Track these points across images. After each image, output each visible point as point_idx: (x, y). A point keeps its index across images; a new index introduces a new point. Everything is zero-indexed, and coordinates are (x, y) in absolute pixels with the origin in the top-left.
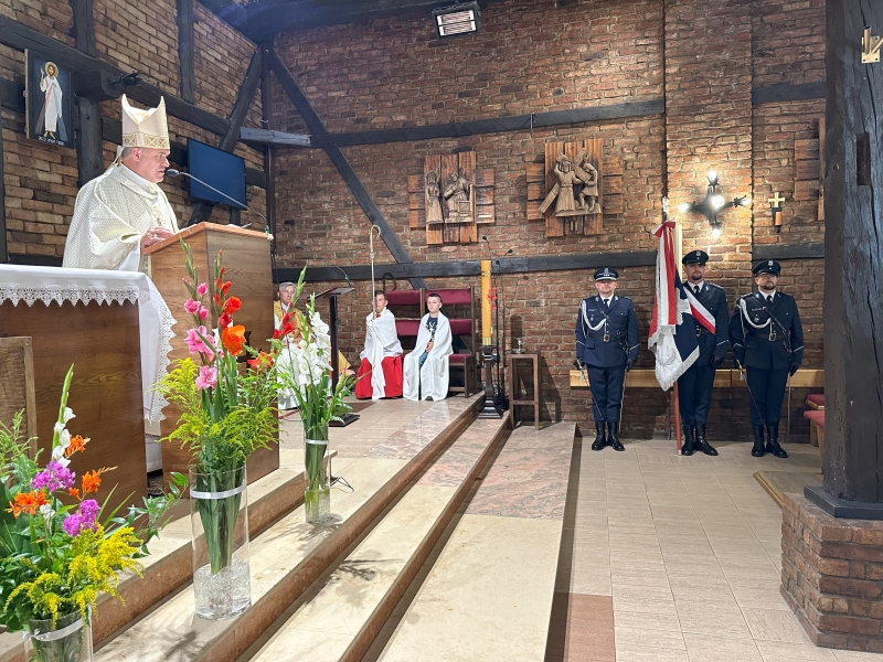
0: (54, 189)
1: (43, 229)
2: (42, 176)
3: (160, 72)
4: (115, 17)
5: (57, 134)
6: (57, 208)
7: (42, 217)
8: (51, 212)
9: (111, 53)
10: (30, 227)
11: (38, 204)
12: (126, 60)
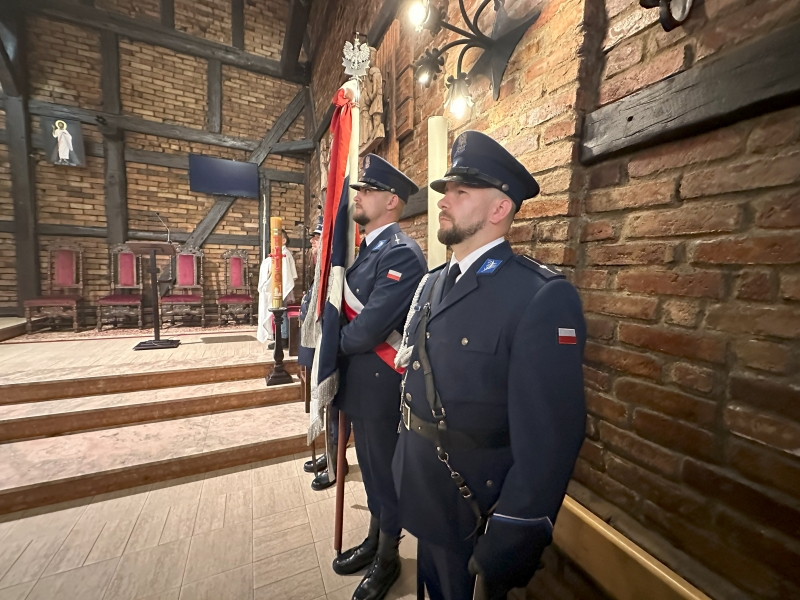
0: (84, 191)
1: (74, 212)
2: (73, 184)
3: (185, 117)
4: (141, 89)
5: (70, 160)
6: (86, 201)
7: (73, 205)
8: (83, 203)
9: (136, 111)
10: (65, 211)
11: (71, 199)
12: (151, 114)
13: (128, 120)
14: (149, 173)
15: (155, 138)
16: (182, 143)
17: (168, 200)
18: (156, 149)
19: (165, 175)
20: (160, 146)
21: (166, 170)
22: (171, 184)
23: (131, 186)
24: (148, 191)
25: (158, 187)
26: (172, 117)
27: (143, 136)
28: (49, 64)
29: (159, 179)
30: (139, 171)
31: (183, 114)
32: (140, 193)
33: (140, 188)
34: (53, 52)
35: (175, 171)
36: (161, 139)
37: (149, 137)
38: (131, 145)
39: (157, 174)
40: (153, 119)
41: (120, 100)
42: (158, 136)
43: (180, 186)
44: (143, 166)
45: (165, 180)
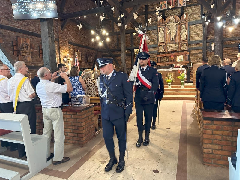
5: (214, 50)
13: (224, 39)
14: (228, 49)
15: (230, 41)
16: (236, 41)
17: (232, 55)
18: (230, 44)
19: (232, 49)
20: (231, 43)
21: (232, 48)
22: (233, 51)
23: (224, 53)
24: (228, 54)
25: (230, 52)
26: (234, 35)
27: (227, 41)
28: (210, 32)
29: (230, 50)
30: (226, 50)
31: (236, 34)
32: (226, 54)
33: (226, 53)
34: (211, 29)
35: (234, 48)
36: (231, 41)
37: (229, 41)
38: (225, 44)
39: (230, 49)
40: (230, 37)
41: (223, 35)
42: (230, 40)
43: (235, 51)
44: (227, 48)
45: (232, 50)
